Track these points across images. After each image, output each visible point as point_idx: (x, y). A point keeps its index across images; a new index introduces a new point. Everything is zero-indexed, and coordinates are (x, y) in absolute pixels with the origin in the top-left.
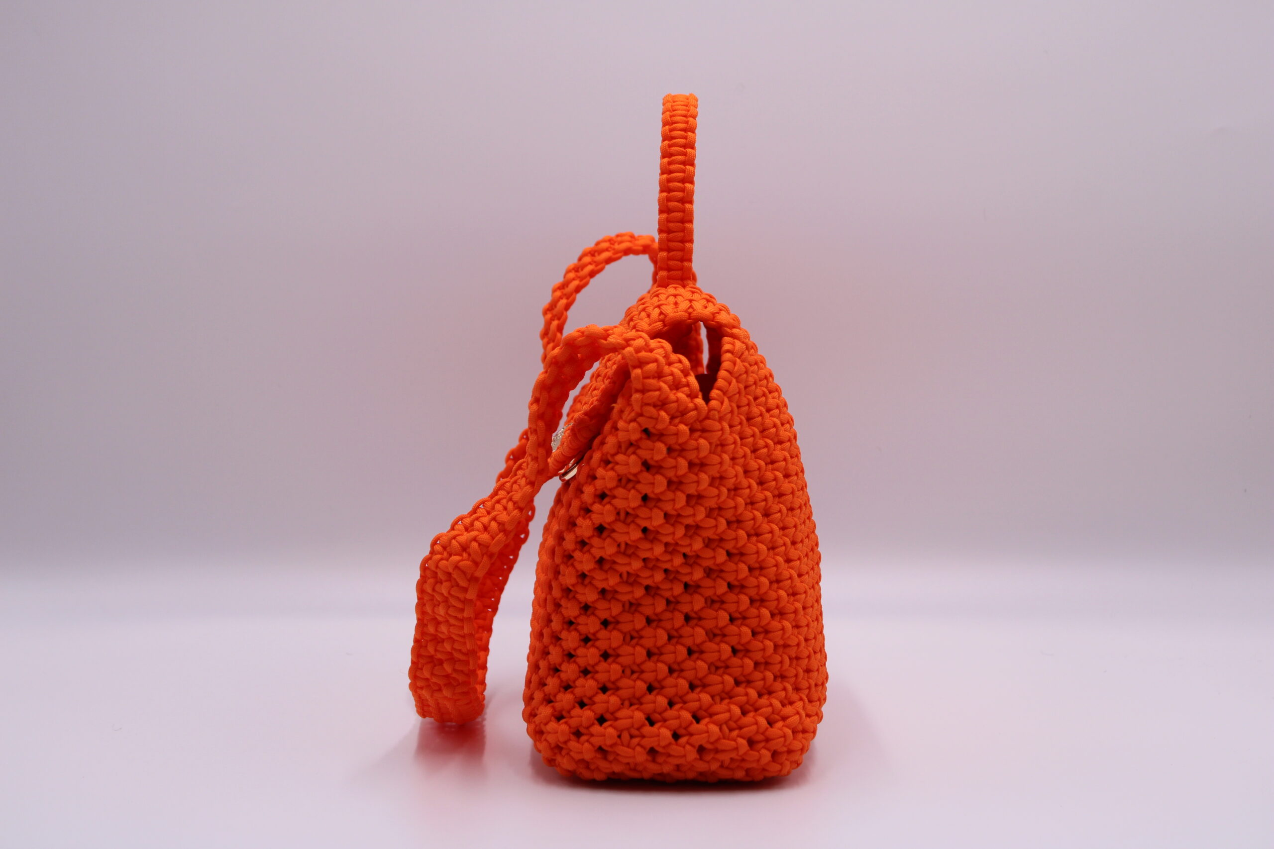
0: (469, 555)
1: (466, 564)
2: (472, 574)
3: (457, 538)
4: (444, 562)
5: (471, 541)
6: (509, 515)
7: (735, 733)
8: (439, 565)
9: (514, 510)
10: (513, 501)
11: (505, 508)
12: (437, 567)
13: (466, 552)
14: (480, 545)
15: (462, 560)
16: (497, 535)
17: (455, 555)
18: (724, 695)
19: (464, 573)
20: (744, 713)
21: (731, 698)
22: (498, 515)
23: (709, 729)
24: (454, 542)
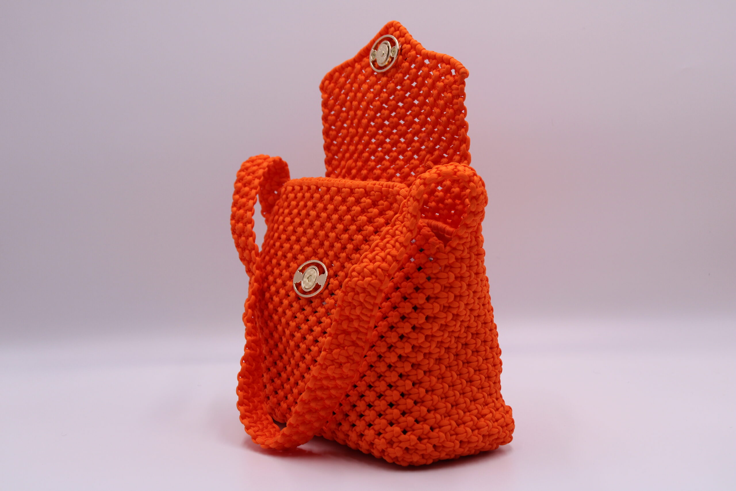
0: (376, 276)
1: (375, 281)
2: (379, 287)
3: (367, 267)
4: (361, 282)
5: (377, 269)
6: (398, 251)
7: (454, 437)
8: (357, 283)
9: (401, 248)
10: (398, 242)
11: (402, 233)
12: (356, 285)
13: (374, 275)
14: (382, 270)
15: (373, 280)
16: (392, 263)
17: (367, 277)
18: (446, 415)
19: (374, 287)
20: (458, 425)
21: (450, 416)
22: (390, 251)
23: (439, 436)
24: (365, 269)
